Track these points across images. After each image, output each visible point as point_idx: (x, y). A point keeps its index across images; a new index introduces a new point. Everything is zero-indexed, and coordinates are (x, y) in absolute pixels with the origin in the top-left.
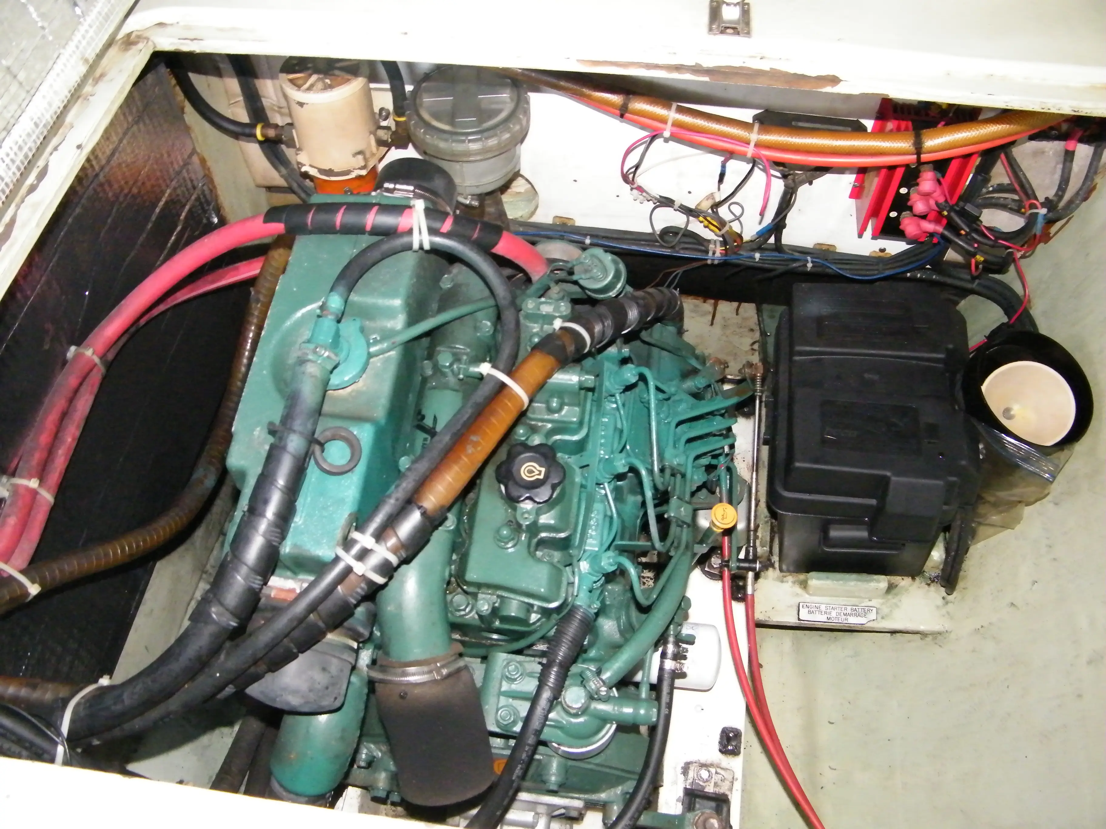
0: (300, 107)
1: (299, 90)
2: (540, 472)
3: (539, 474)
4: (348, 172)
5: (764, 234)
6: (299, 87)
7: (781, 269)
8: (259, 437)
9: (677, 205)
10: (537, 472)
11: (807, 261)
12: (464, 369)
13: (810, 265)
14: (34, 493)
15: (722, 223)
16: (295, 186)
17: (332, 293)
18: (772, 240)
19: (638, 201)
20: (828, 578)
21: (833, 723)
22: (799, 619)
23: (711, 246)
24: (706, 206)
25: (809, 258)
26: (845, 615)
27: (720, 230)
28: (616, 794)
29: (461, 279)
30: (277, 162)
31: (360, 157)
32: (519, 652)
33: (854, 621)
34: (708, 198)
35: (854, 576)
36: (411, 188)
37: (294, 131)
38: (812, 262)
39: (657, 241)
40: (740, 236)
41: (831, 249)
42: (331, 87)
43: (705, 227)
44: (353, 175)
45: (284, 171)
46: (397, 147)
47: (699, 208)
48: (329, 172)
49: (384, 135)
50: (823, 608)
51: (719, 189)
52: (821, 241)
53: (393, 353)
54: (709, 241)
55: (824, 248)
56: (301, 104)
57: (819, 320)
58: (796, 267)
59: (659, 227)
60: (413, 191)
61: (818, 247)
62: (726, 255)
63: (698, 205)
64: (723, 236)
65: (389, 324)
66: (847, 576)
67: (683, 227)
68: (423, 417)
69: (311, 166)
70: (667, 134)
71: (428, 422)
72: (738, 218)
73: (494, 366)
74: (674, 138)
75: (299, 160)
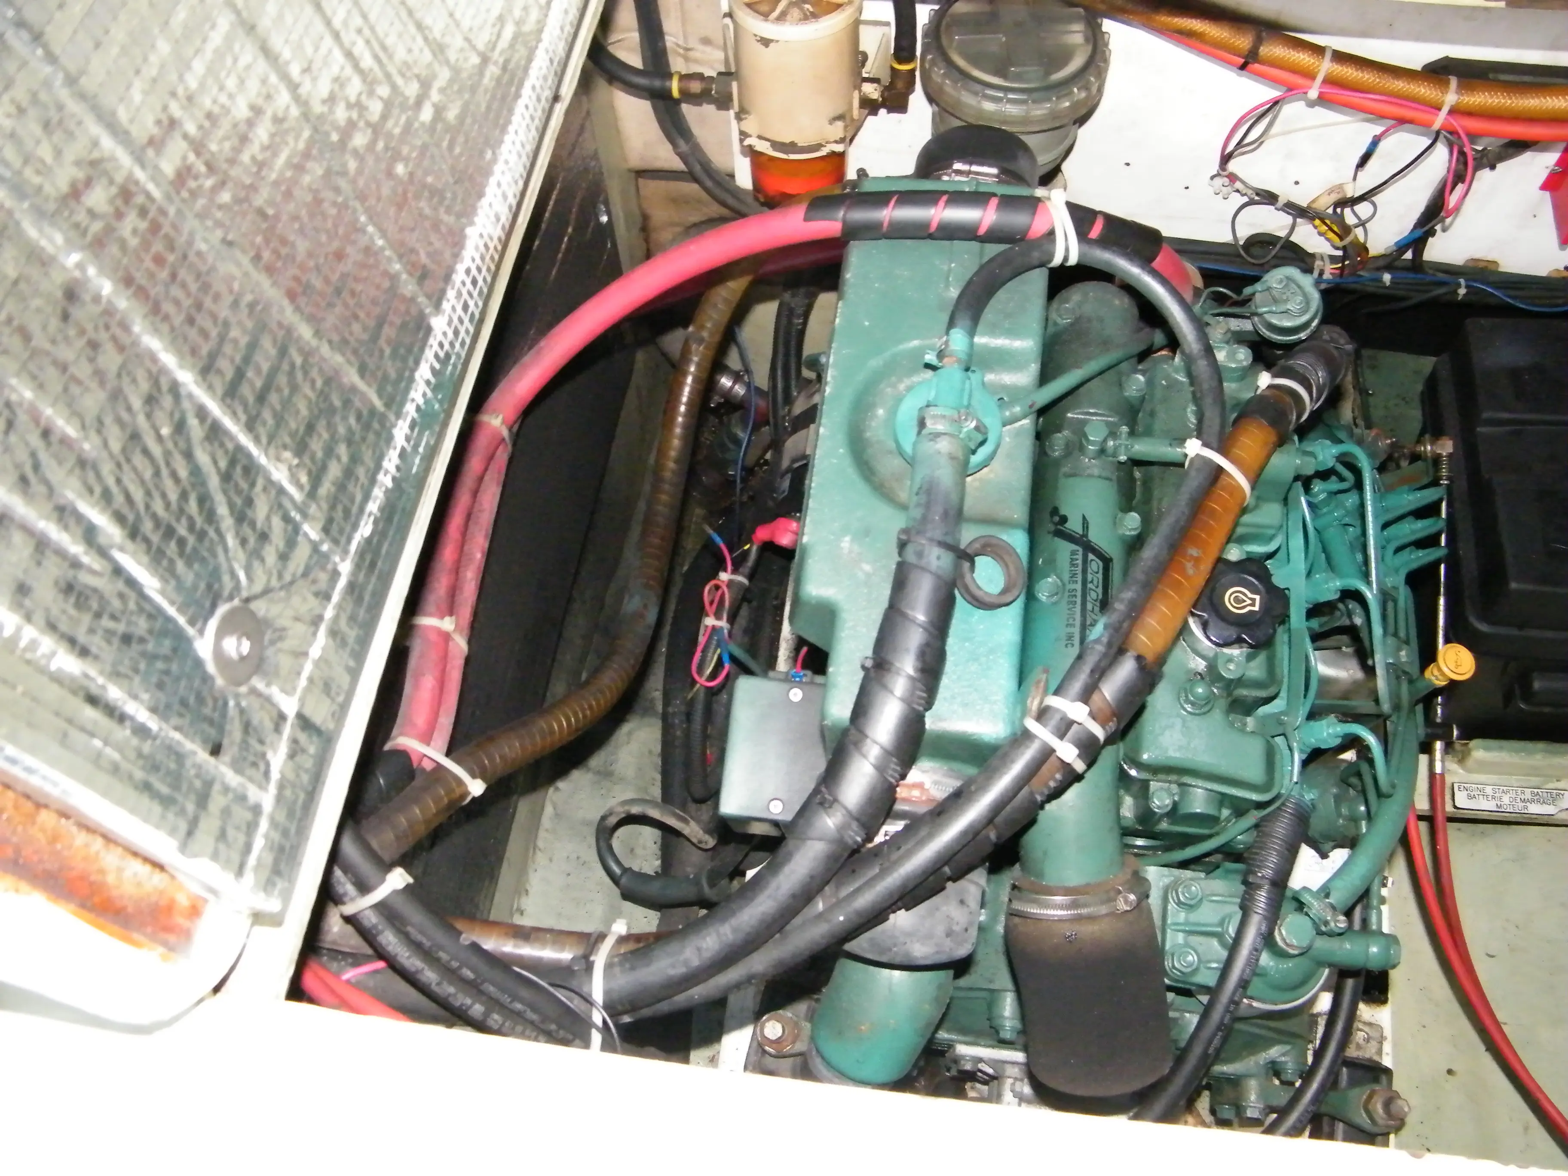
0: (763, 47)
1: (766, 20)
2: (1253, 600)
3: (1253, 605)
4: (818, 147)
5: (1402, 247)
6: (766, 15)
7: (1417, 298)
8: (850, 552)
9: (1281, 201)
10: (1249, 602)
11: (1459, 286)
12: (1126, 446)
13: (1462, 291)
14: (446, 637)
15: (1346, 230)
16: (698, 168)
17: (952, 331)
18: (1409, 255)
19: (1220, 196)
20: (1501, 748)
21: (1492, 956)
22: (1455, 807)
23: (1318, 263)
24: (1325, 204)
25: (1462, 281)
26: (1523, 801)
27: (1341, 238)
28: (1257, 1063)
29: (1088, 309)
30: (675, 134)
31: (840, 124)
32: (1184, 865)
33: (1535, 809)
34: (1330, 192)
35: (1541, 745)
36: (994, 171)
37: (735, 85)
38: (1467, 287)
39: (1240, 256)
40: (1366, 250)
41: (1492, 267)
42: (815, 16)
43: (1321, 234)
44: (823, 152)
45: (683, 146)
46: (891, 110)
47: (1314, 206)
48: (791, 147)
49: (872, 91)
50: (1489, 790)
51: (1355, 179)
52: (1477, 256)
53: (1026, 422)
54: (1313, 256)
55: (1481, 265)
56: (766, 42)
57: (1515, 374)
58: (1439, 296)
59: (1244, 233)
60: (997, 176)
61: (1471, 264)
62: (1341, 275)
63: (1313, 201)
64: (1344, 248)
65: (1009, 378)
66: (1529, 745)
67: (1282, 234)
68: (1064, 519)
69: (760, 137)
70: (1313, 94)
71: (1074, 525)
72: (1363, 224)
73: (1206, 445)
74: (1323, 100)
75: (743, 129)
